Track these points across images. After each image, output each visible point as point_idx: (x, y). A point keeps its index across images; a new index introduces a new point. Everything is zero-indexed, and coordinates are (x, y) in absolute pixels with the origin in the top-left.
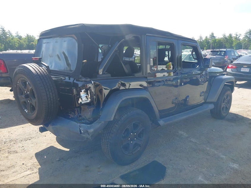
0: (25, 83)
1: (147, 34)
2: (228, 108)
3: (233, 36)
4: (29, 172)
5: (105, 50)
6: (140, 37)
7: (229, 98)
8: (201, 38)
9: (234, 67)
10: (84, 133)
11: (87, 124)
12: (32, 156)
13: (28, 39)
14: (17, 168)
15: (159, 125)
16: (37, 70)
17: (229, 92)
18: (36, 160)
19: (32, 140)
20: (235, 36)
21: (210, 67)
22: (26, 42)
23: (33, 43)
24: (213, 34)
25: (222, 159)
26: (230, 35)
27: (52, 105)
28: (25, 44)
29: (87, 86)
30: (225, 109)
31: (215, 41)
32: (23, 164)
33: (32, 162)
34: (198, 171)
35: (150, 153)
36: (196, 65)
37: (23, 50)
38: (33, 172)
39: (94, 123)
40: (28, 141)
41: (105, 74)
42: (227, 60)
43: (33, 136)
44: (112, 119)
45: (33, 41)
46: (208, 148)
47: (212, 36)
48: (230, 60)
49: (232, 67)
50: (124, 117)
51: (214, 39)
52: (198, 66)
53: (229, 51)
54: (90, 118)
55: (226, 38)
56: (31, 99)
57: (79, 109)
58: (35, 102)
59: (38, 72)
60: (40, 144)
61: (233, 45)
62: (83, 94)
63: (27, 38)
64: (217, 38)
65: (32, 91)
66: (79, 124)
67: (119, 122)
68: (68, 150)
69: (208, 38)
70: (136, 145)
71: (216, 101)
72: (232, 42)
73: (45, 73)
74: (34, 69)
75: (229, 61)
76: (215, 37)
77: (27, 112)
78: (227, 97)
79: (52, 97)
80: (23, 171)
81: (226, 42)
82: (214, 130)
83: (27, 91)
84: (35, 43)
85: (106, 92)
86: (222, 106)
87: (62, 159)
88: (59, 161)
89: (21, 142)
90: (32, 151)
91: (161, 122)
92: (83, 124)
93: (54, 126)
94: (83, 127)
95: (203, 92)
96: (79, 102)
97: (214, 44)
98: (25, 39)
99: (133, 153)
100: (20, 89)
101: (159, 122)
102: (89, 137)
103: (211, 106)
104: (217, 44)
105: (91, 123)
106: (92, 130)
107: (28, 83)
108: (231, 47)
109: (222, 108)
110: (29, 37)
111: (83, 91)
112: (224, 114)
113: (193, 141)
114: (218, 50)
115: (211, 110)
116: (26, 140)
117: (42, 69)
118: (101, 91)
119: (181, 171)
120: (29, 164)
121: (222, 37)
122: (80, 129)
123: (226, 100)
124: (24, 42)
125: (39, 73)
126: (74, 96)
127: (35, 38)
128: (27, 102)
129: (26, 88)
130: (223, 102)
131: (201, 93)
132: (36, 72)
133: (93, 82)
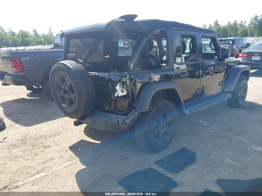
0: (63, 80)
1: (172, 28)
2: (244, 97)
3: (238, 23)
4: (68, 163)
5: (134, 45)
6: (166, 31)
7: (245, 87)
8: (205, 26)
9: (245, 56)
10: (121, 124)
11: (123, 116)
12: (66, 149)
13: (22, 35)
14: (57, 160)
15: (185, 115)
16: (75, 67)
17: (245, 81)
18: (72, 153)
19: (61, 135)
20: (240, 23)
21: (228, 57)
22: (20, 38)
23: (28, 39)
24: (217, 21)
25: (245, 143)
26: (235, 22)
27: (91, 99)
28: (19, 40)
29: (122, 80)
30: (241, 97)
31: (219, 29)
32: (61, 156)
33: (69, 154)
34: (225, 154)
35: (177, 142)
36: (214, 56)
37: (17, 47)
38: (73, 163)
39: (130, 114)
40: (57, 136)
41: (135, 68)
42: (235, 49)
43: (61, 132)
44: (147, 110)
45: (27, 37)
46: (230, 135)
47: (217, 24)
48: (238, 48)
49: (242, 56)
50: (155, 108)
51: (218, 27)
52: (216, 57)
53: (237, 39)
54: (126, 110)
55: (231, 25)
56: (69, 94)
57: (114, 102)
58: (75, 97)
59: (76, 68)
60: (69, 138)
61: (239, 33)
62: (118, 88)
63: (20, 34)
64: (221, 26)
65: (71, 87)
66: (116, 116)
67: (152, 113)
68: (100, 142)
69: (212, 26)
70: (166, 134)
71: (233, 90)
72: (237, 30)
73: (82, 69)
74: (72, 66)
75: (237, 50)
76: (219, 25)
77: (64, 106)
78: (243, 86)
79: (90, 92)
80: (63, 162)
81: (231, 30)
82: (233, 118)
83: (65, 86)
84: (30, 39)
85: (139, 85)
86: (239, 95)
87: (96, 150)
88: (93, 152)
89: (51, 137)
90: (64, 144)
91: (187, 112)
92: (120, 116)
93: (91, 119)
94: (121, 118)
95: (221, 82)
96: (115, 96)
97: (219, 32)
98: (19, 34)
99: (164, 141)
100: (57, 85)
101: (184, 112)
102: (126, 127)
103: (229, 96)
104: (221, 32)
105: (127, 114)
106: (128, 121)
107: (67, 79)
108: (237, 35)
109: (239, 97)
110: (23, 32)
111: (118, 85)
112: (241, 103)
113: (215, 129)
114: (226, 39)
115: (228, 100)
116: (55, 135)
117: (79, 66)
118: (135, 84)
119: (209, 155)
120: (67, 156)
121: (227, 24)
122: (117, 120)
123: (243, 89)
124: (18, 38)
125: (77, 70)
126: (110, 90)
127: (29, 33)
128: (64, 97)
129: (64, 84)
130: (240, 91)
131: (219, 83)
132: (75, 68)
133: (128, 76)
